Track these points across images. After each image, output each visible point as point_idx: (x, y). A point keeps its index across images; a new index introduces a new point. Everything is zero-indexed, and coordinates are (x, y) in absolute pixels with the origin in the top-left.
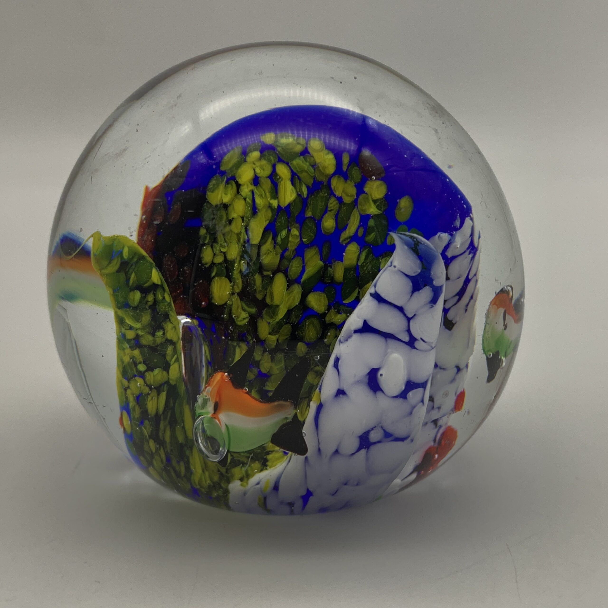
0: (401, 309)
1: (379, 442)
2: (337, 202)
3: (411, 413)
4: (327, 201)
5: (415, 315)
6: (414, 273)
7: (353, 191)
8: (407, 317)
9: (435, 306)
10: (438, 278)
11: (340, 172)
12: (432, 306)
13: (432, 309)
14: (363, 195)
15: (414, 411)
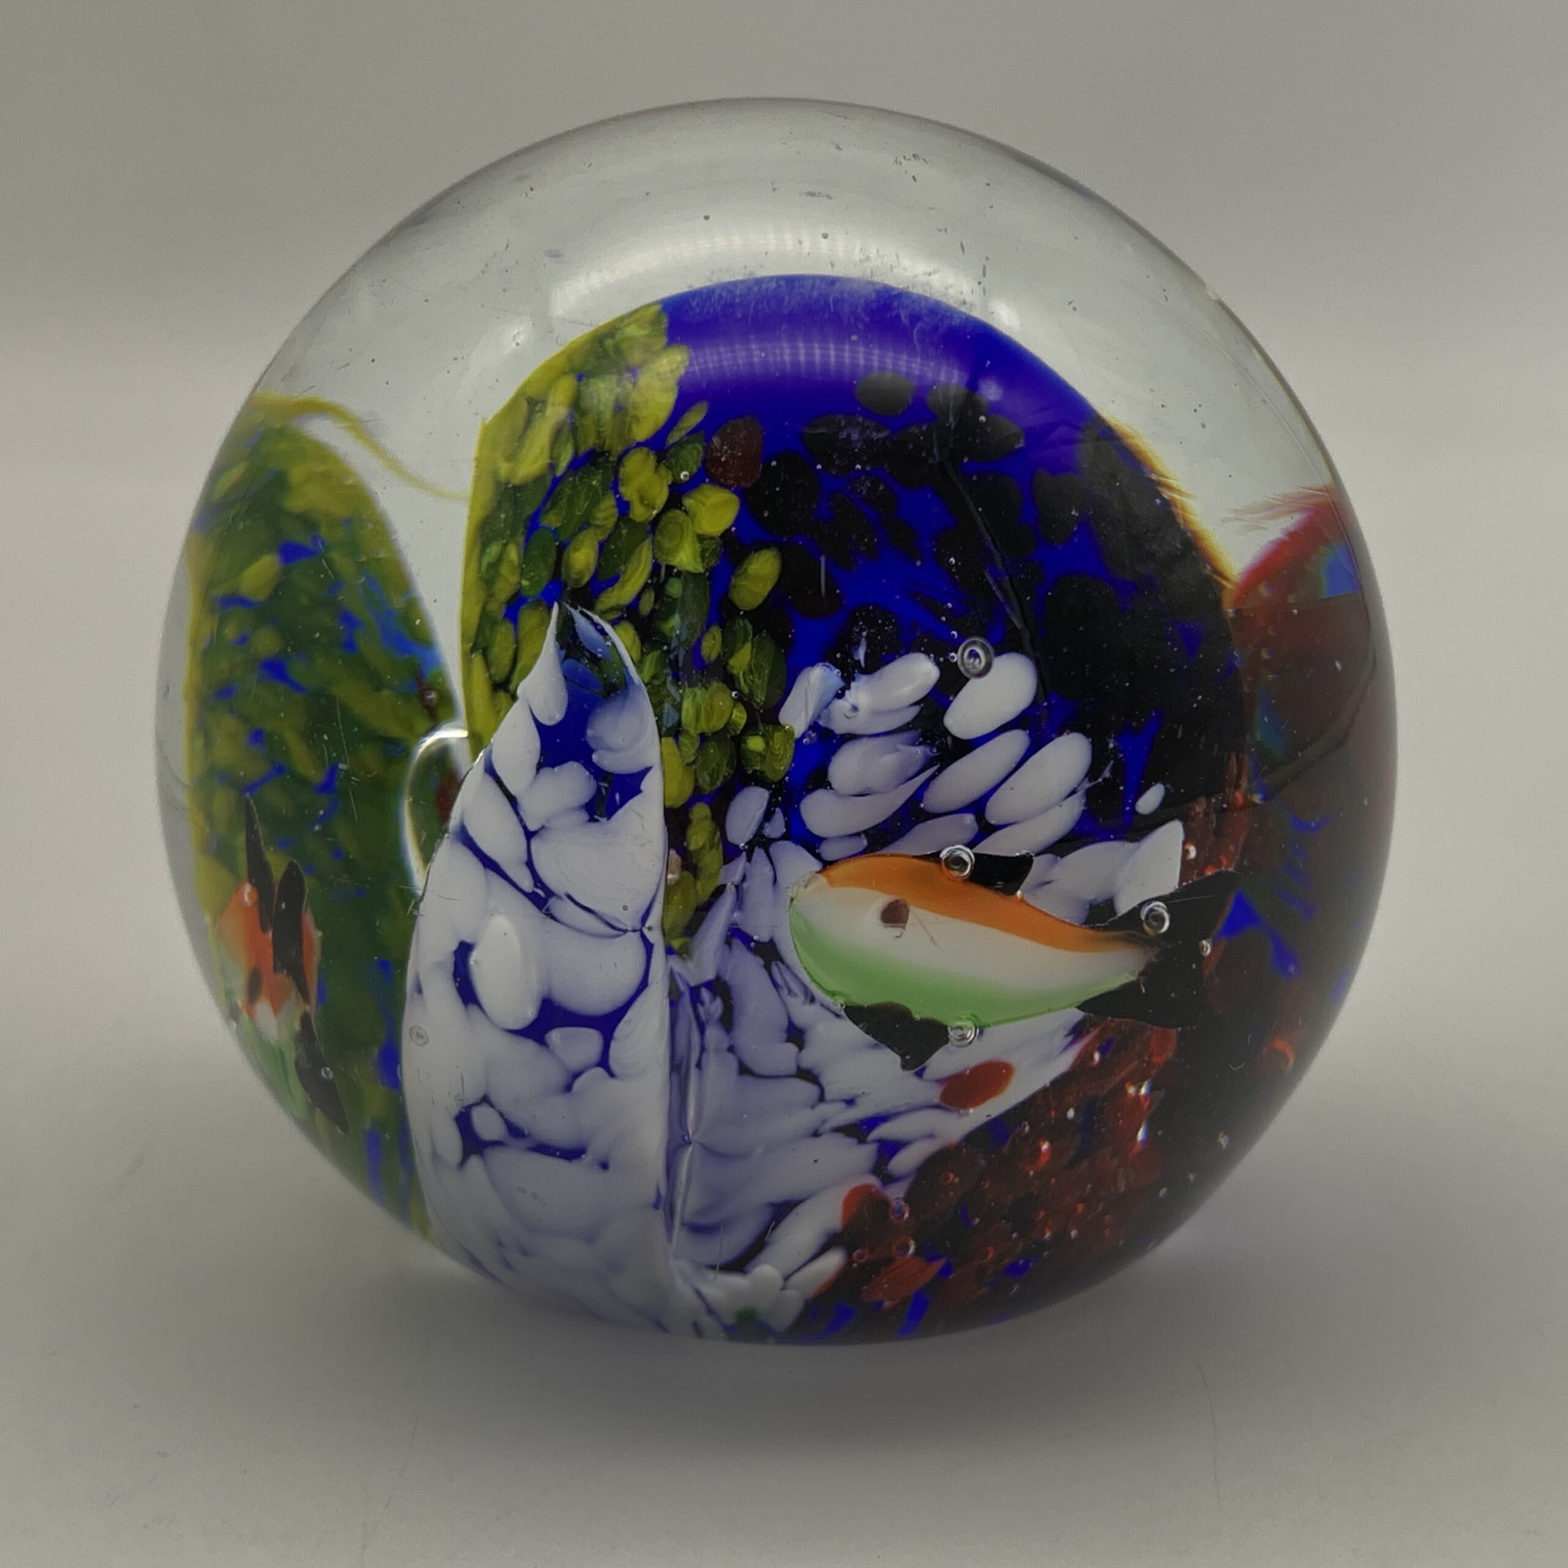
0: (513, 801)
1: (499, 1143)
2: (615, 511)
3: (568, 1088)
4: (595, 502)
5: (543, 828)
6: (550, 719)
7: (661, 496)
8: (525, 828)
9: (604, 820)
10: (610, 749)
11: (658, 444)
12: (592, 820)
13: (593, 826)
14: (677, 513)
15: (578, 1084)
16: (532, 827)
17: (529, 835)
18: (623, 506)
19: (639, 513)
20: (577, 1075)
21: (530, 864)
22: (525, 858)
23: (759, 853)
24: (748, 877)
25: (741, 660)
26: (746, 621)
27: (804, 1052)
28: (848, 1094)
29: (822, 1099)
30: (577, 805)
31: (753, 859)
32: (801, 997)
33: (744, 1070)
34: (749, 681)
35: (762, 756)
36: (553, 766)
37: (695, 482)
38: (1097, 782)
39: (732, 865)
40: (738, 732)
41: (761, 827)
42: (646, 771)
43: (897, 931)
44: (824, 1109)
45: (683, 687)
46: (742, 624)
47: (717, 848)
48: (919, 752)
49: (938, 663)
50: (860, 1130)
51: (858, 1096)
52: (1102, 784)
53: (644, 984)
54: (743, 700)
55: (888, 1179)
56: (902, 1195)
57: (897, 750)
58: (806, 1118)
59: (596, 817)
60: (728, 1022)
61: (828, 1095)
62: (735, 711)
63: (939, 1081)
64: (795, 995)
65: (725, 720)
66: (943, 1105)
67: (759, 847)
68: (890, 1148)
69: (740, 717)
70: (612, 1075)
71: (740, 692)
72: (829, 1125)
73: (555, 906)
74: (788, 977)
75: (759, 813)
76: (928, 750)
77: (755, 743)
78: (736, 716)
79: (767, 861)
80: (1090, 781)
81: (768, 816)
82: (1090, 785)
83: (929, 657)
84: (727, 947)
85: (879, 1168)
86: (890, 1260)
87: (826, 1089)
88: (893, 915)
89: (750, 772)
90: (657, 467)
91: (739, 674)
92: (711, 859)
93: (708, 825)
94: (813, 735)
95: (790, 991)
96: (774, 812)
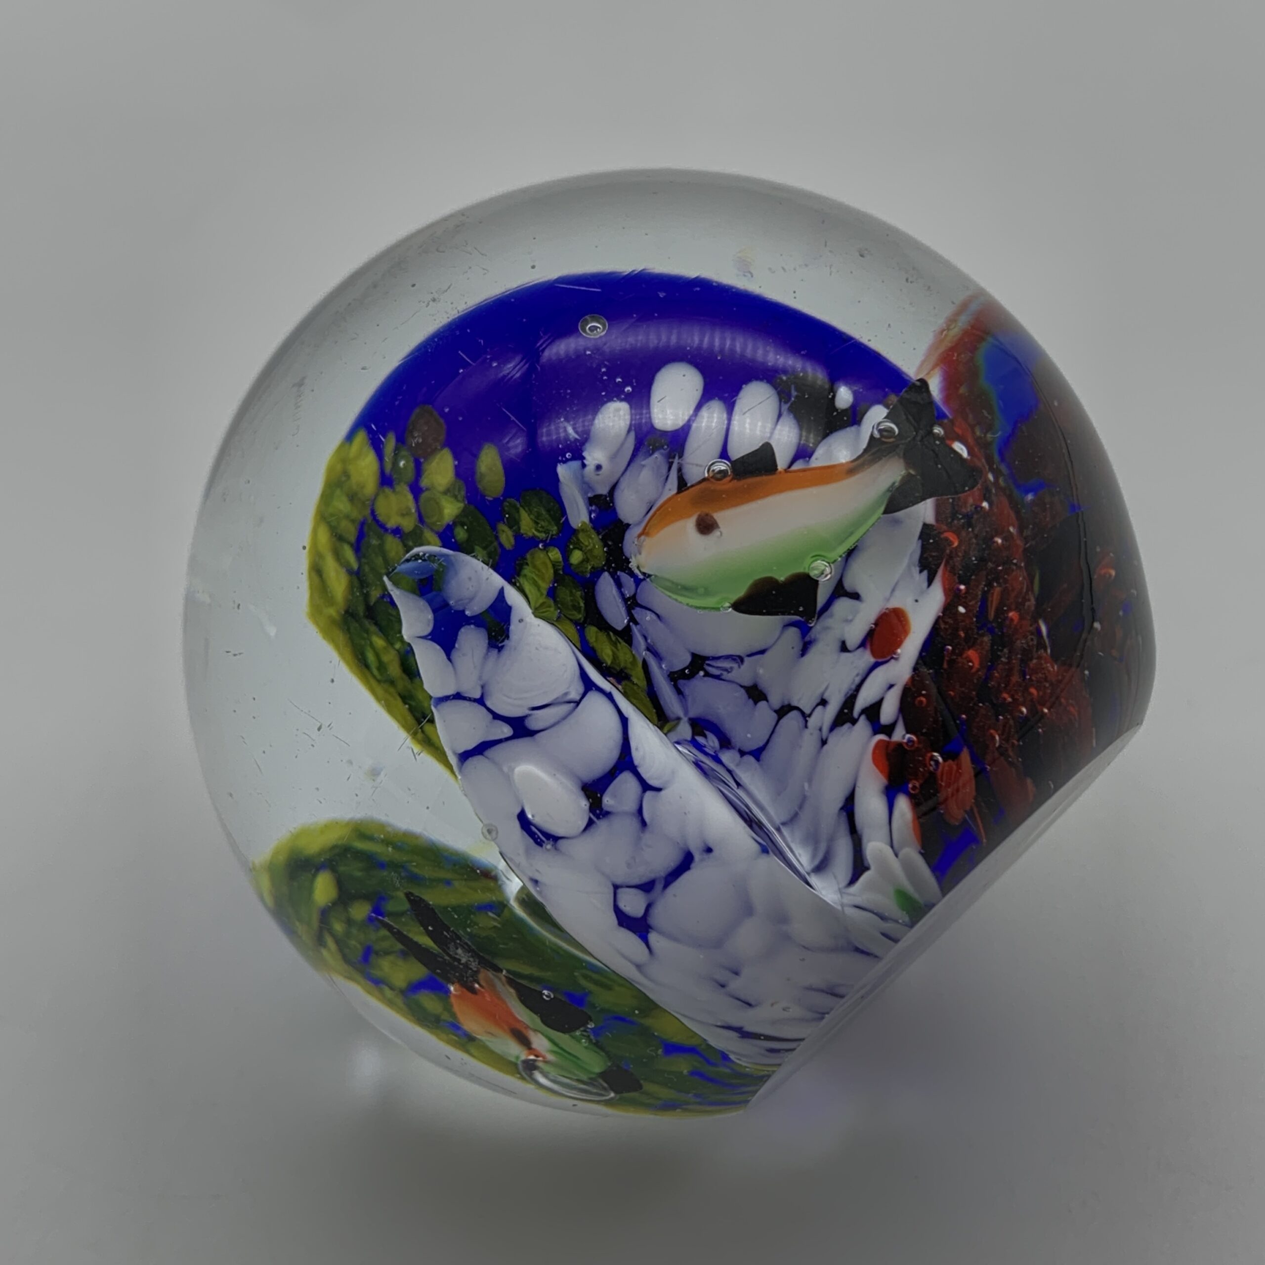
0: (458, 696)
1: (649, 907)
2: (396, 540)
3: (644, 824)
4: (383, 551)
5: (483, 687)
6: (429, 625)
7: (409, 499)
8: (475, 700)
9: (506, 642)
10: (471, 599)
11: (386, 480)
12: (500, 649)
13: (505, 652)
14: (424, 496)
15: (646, 815)
16: (477, 695)
17: (481, 701)
18: (397, 531)
19: (408, 524)
20: (640, 811)
21: (496, 716)
22: (490, 716)
23: (637, 613)
24: (646, 635)
25: (527, 525)
26: (508, 500)
27: (770, 698)
28: (815, 700)
29: (805, 716)
30: (485, 651)
31: (638, 620)
32: (735, 665)
33: (757, 754)
34: (541, 529)
35: (586, 560)
36: (453, 647)
37: (419, 470)
38: (791, 401)
39: (634, 642)
40: (562, 564)
41: (622, 595)
42: (501, 591)
43: (716, 533)
44: (812, 721)
45: (516, 581)
46: (508, 504)
47: (620, 643)
48: (658, 457)
49: (622, 400)
50: (844, 717)
51: (823, 694)
52: (796, 400)
53: (624, 721)
54: (548, 544)
55: (889, 730)
56: (904, 732)
57: (644, 466)
58: (810, 739)
59: (500, 645)
60: (726, 743)
61: (807, 712)
62: (550, 554)
63: (862, 645)
64: (732, 668)
65: (550, 566)
66: (880, 660)
67: (634, 609)
68: (873, 711)
69: (555, 554)
70: (659, 790)
71: (542, 541)
72: (825, 729)
73: (533, 724)
74: (719, 664)
75: (614, 591)
76: (662, 451)
77: (576, 557)
78: (552, 555)
79: (644, 611)
80: (786, 403)
81: (619, 584)
82: (789, 404)
83: (615, 401)
84: (681, 696)
85: (877, 727)
86: (932, 775)
87: (801, 707)
88: (706, 526)
89: (588, 575)
90: (394, 491)
91: (533, 533)
92: (624, 655)
93: (602, 636)
94: (593, 508)
95: (726, 670)
96: (619, 577)
